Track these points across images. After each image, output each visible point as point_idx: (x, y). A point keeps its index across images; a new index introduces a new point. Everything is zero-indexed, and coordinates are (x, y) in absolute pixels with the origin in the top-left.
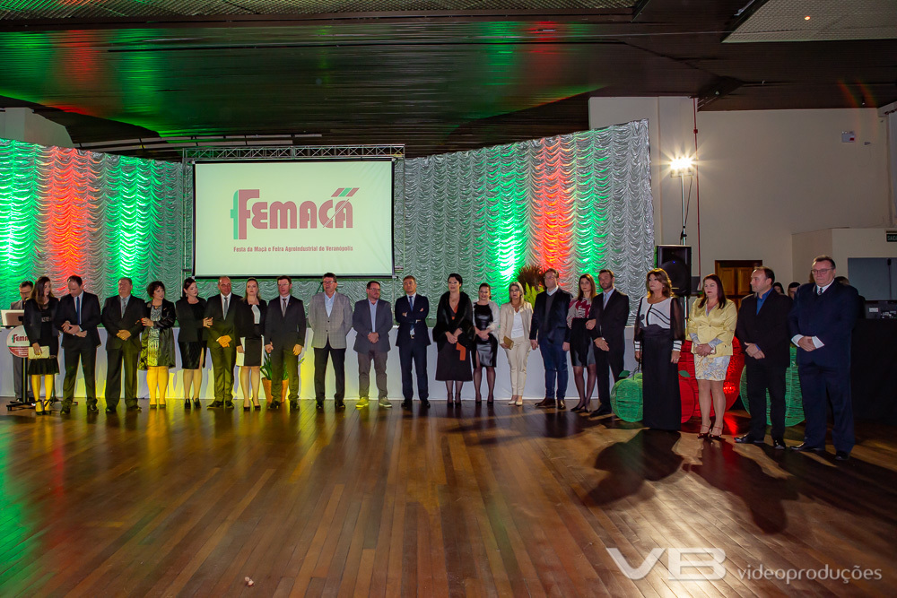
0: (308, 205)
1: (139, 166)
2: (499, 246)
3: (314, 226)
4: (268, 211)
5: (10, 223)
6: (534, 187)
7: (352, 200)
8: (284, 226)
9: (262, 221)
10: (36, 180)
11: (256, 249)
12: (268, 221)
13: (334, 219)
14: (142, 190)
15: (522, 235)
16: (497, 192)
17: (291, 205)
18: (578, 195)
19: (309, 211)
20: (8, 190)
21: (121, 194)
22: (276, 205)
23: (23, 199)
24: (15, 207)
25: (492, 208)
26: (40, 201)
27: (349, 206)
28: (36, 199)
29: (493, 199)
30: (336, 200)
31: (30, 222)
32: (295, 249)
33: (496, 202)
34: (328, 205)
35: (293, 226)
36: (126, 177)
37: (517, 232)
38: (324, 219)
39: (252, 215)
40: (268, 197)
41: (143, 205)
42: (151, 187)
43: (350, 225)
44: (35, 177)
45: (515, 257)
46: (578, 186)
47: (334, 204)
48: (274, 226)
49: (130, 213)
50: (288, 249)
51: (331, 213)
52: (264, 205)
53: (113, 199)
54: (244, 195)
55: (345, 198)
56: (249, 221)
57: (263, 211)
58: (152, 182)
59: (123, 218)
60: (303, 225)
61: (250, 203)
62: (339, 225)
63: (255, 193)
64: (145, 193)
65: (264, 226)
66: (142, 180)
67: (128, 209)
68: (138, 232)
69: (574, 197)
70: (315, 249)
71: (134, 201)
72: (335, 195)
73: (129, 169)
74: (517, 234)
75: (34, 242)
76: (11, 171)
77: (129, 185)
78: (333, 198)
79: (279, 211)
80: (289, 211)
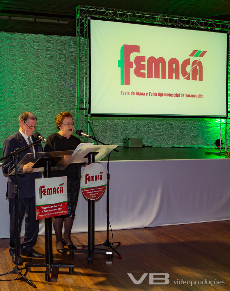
0: (174, 61)
3: (178, 78)
4: (146, 63)
7: (202, 60)
8: (157, 76)
9: (142, 71)
11: (138, 93)
12: (146, 71)
13: (191, 73)
17: (162, 60)
19: (174, 66)
22: (152, 59)
27: (200, 64)
30: (192, 59)
32: (165, 95)
34: (187, 62)
35: (164, 77)
38: (184, 73)
39: (135, 66)
40: (146, 52)
43: (201, 79)
47: (191, 62)
48: (150, 76)
50: (160, 95)
51: (189, 69)
52: (143, 59)
54: (129, 49)
55: (198, 58)
56: (132, 71)
57: (142, 63)
60: (171, 77)
61: (133, 56)
62: (194, 78)
63: (136, 49)
65: (143, 75)
70: (178, 95)
72: (192, 55)
78: (190, 58)
79: (153, 64)
80: (160, 64)
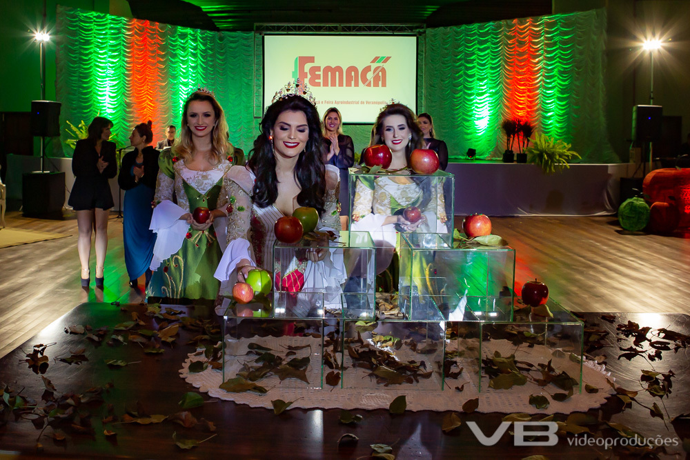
0: (352, 69)
1: (190, 34)
2: (474, 101)
3: (357, 85)
4: (321, 73)
5: (107, 79)
6: (506, 57)
7: (386, 65)
8: (333, 84)
9: (317, 81)
10: (123, 45)
12: (321, 81)
13: (372, 80)
14: (192, 53)
15: (496, 93)
16: (475, 60)
17: (339, 69)
18: (545, 64)
19: (353, 73)
20: (105, 53)
21: (179, 56)
22: (328, 69)
23: (115, 61)
24: (110, 67)
25: (470, 72)
26: (126, 62)
27: (383, 71)
28: (123, 61)
29: (470, 65)
30: (374, 66)
31: (120, 78)
32: (342, 103)
33: (474, 67)
34: (367, 69)
35: (341, 85)
36: (181, 43)
37: (491, 91)
38: (364, 80)
39: (309, 76)
40: (321, 62)
41: (193, 65)
42: (198, 51)
43: (384, 85)
44: (122, 43)
45: (489, 111)
46: (545, 57)
47: (372, 69)
48: (326, 84)
49: (184, 71)
50: (337, 103)
51: (370, 76)
52: (318, 68)
53: (173, 60)
54: (303, 60)
55: (380, 64)
56: (307, 81)
57: (317, 73)
58: (199, 47)
59: (180, 75)
60: (349, 84)
61: (308, 67)
62: (376, 85)
63: (311, 59)
64: (194, 55)
65: (318, 84)
66: (192, 45)
67: (183, 68)
68: (190, 86)
69: (541, 65)
70: (358, 103)
71: (187, 61)
72: (373, 61)
73: (183, 36)
74: (490, 93)
75: (123, 94)
76: (106, 38)
77: (184, 49)
78: (372, 64)
79: (330, 73)
80: (337, 73)
